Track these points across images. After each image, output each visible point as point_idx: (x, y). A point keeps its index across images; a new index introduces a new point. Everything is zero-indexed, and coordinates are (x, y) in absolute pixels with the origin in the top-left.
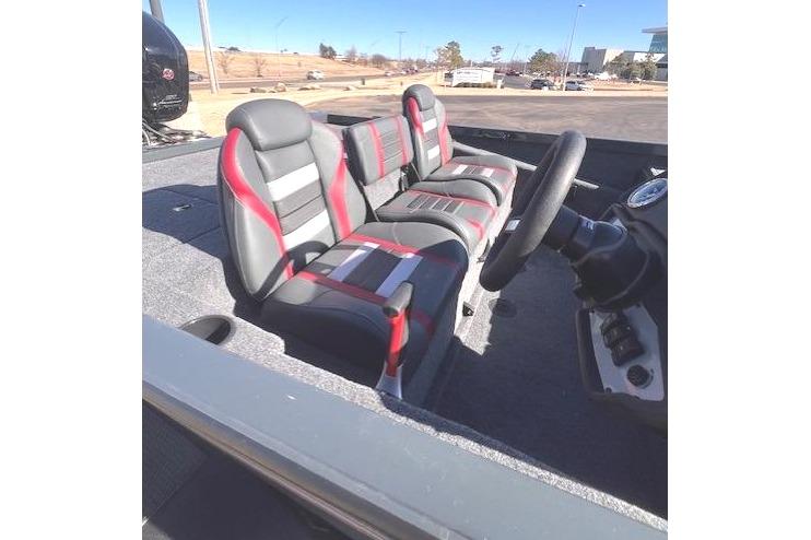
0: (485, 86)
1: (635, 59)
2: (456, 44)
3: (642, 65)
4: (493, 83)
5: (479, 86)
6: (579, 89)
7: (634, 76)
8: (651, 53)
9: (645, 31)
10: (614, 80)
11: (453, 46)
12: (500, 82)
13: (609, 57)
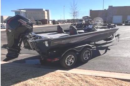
9: (12, 11)
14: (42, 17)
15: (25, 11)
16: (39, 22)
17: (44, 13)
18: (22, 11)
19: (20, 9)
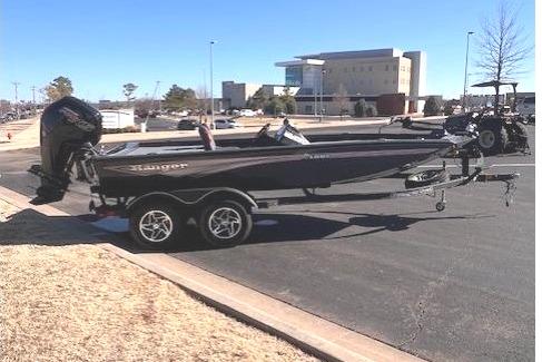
0: (126, 131)
1: (275, 93)
2: (66, 80)
3: (282, 99)
4: (136, 128)
5: (118, 131)
6: (231, 127)
7: (279, 111)
8: (287, 87)
9: (277, 65)
10: (259, 115)
11: (62, 83)
12: (144, 126)
13: (250, 92)
14: (386, 82)
15: (321, 62)
16: (366, 105)
17: (396, 68)
18: (310, 61)
19: (306, 54)
